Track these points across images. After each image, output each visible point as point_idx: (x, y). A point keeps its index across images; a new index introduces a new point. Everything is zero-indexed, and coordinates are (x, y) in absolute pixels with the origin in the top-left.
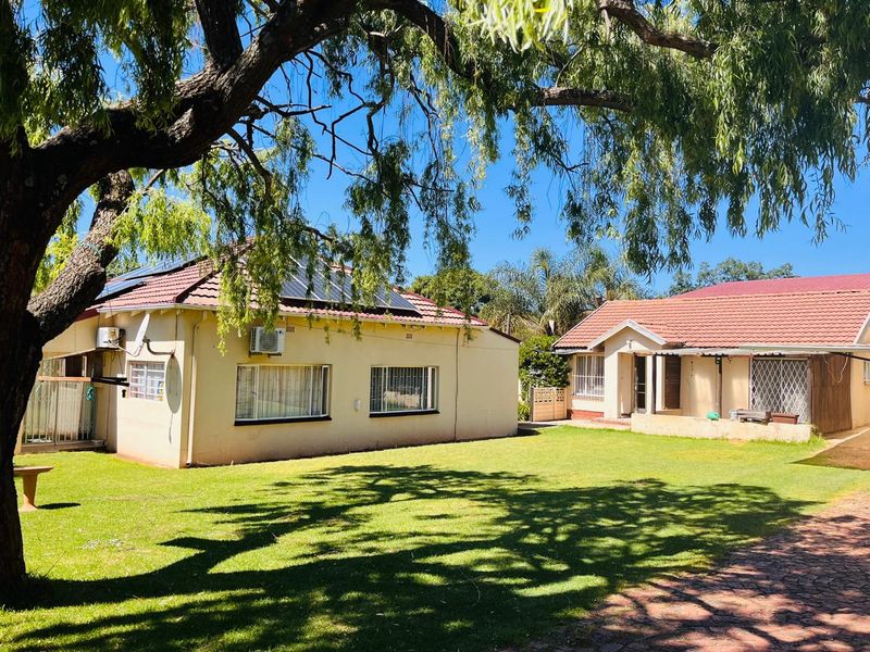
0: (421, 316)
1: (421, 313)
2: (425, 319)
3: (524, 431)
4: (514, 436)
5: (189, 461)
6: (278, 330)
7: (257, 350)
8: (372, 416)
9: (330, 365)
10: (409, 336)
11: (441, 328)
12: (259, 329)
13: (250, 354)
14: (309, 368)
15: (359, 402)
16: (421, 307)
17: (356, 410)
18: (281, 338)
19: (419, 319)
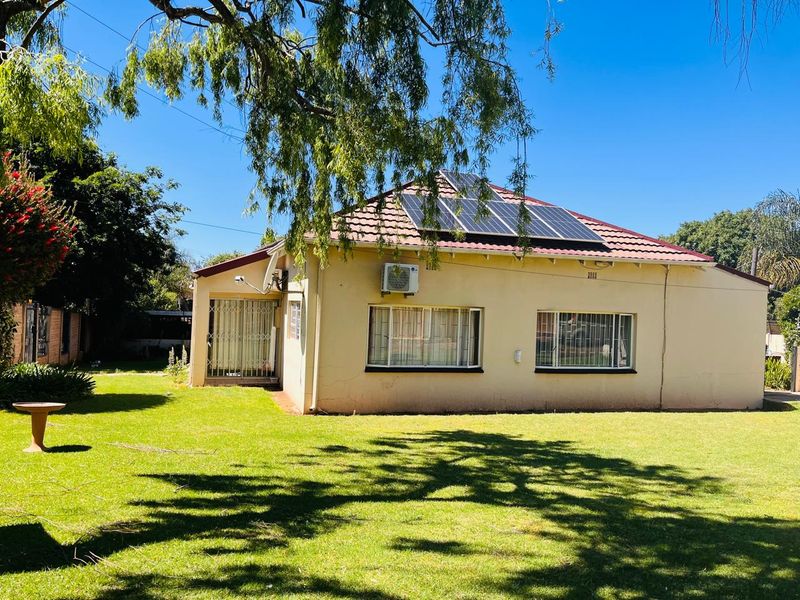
0: (608, 250)
1: (611, 246)
2: (614, 253)
3: (771, 404)
4: (757, 410)
5: (313, 407)
6: (410, 266)
7: (385, 290)
8: (538, 371)
9: (483, 308)
10: (592, 276)
11: (637, 264)
12: (388, 265)
13: (383, 293)
14: (455, 311)
15: (520, 353)
16: (610, 240)
17: (518, 363)
18: (414, 277)
19: (605, 253)
